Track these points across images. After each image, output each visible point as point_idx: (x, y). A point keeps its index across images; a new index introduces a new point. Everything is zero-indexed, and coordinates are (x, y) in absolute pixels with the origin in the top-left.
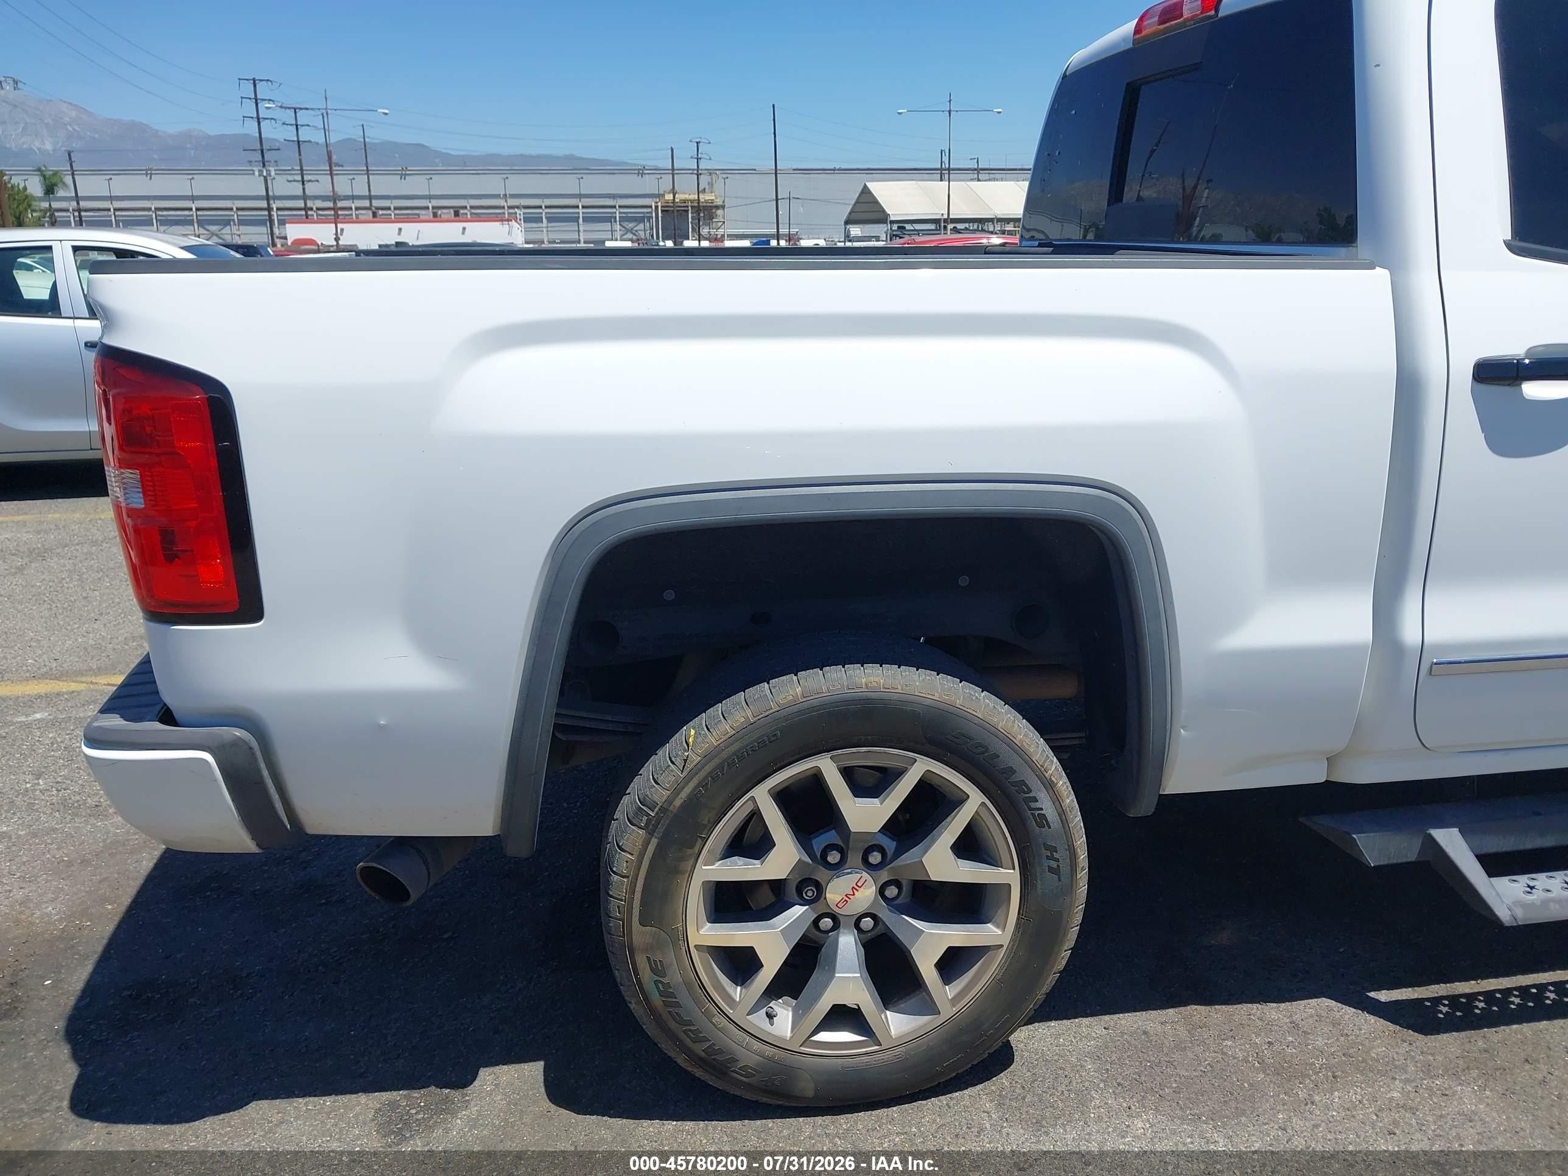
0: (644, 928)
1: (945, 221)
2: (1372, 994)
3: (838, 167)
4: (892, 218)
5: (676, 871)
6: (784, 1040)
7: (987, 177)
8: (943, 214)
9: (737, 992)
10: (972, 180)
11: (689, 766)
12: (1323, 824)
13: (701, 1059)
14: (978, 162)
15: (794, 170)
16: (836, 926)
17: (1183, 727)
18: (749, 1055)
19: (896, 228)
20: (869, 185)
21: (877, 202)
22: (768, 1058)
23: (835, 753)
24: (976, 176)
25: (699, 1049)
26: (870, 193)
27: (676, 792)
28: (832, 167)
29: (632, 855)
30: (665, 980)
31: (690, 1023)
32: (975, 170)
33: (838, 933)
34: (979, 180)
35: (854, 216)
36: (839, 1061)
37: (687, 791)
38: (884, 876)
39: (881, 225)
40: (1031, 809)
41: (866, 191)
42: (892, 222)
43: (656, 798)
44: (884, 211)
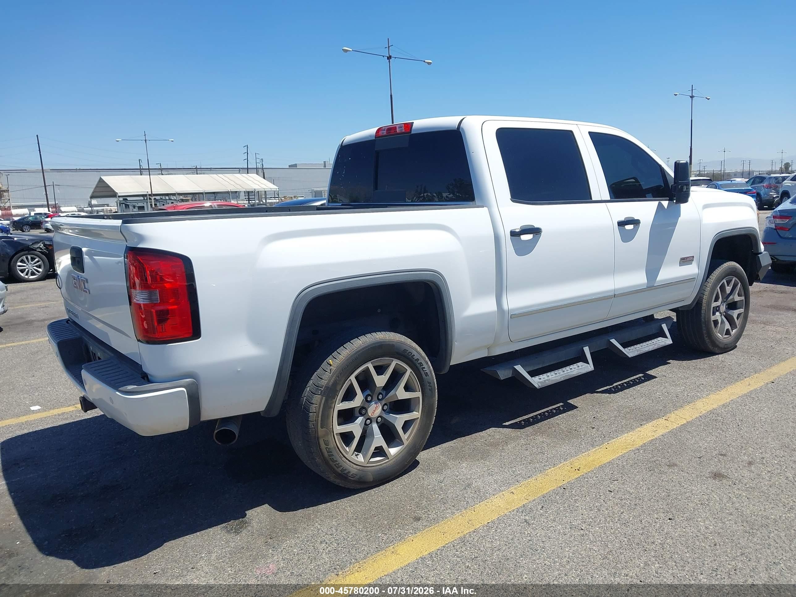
0: (322, 429)
1: (150, 195)
2: (504, 424)
3: (78, 168)
4: (119, 195)
5: (330, 408)
6: (362, 462)
7: (167, 173)
8: (147, 192)
9: (347, 449)
10: (159, 174)
11: (332, 371)
12: (486, 370)
13: (340, 474)
14: (160, 166)
15: (51, 170)
16: (371, 422)
17: (456, 341)
18: (353, 470)
19: (122, 200)
20: (102, 177)
21: (109, 187)
22: (359, 470)
23: (372, 361)
24: (160, 172)
25: (339, 470)
26: (104, 182)
27: (329, 381)
28: (75, 168)
29: (316, 404)
30: (329, 447)
31: (336, 461)
32: (160, 169)
33: (372, 425)
34: (162, 174)
35: (96, 194)
36: (378, 467)
37: (333, 379)
38: (383, 402)
39: (114, 198)
40: (424, 371)
41: (101, 181)
42: (119, 197)
43: (323, 384)
44: (114, 191)
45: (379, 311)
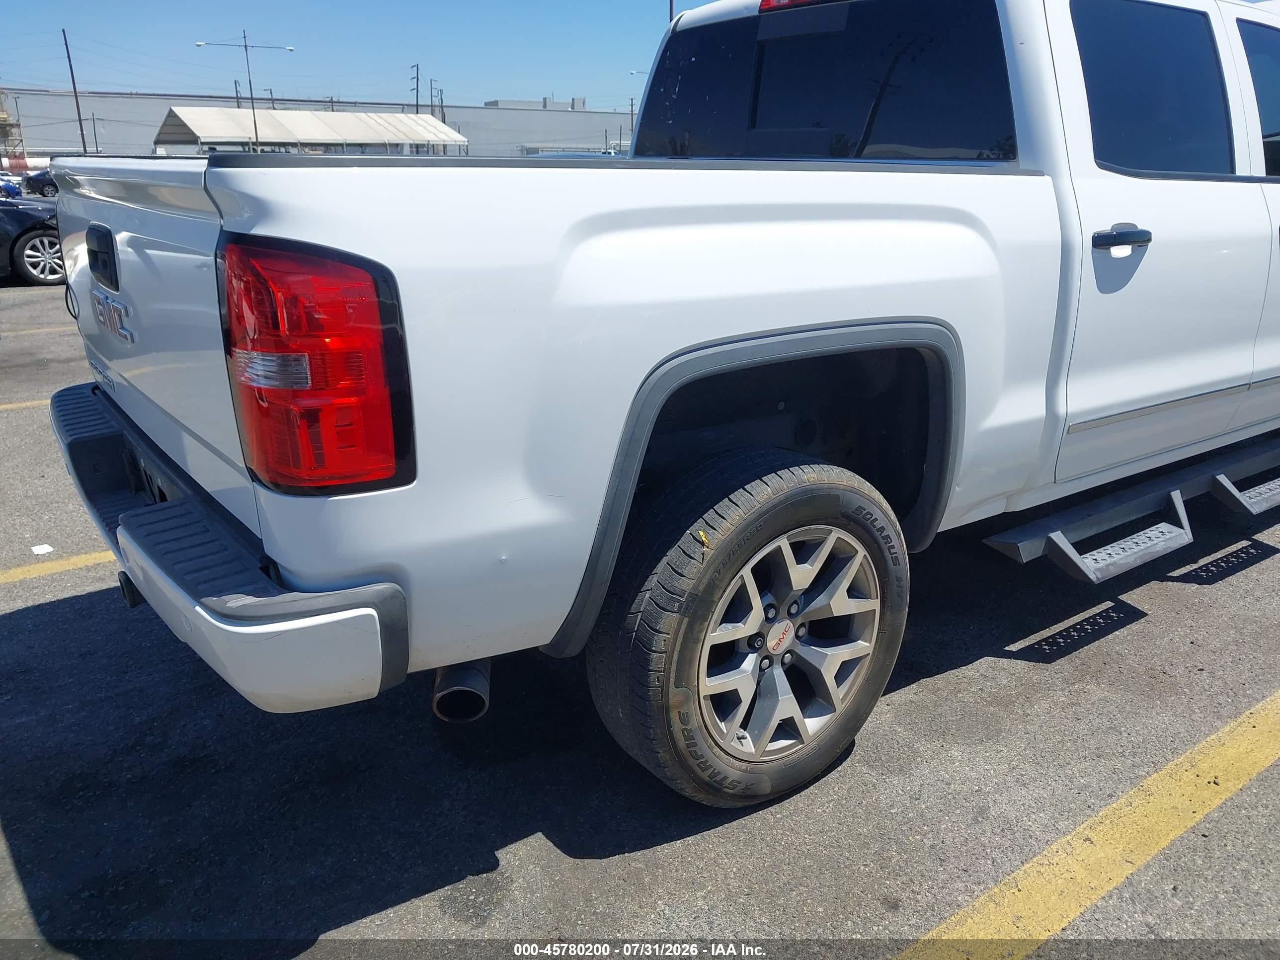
0: (677, 690)
1: (254, 144)
2: (1007, 648)
3: (134, 92)
4: (203, 140)
5: (697, 641)
6: (751, 754)
7: (282, 106)
8: (250, 138)
9: (722, 725)
10: (268, 108)
11: (707, 559)
12: (995, 542)
13: (707, 784)
14: (271, 93)
15: (89, 93)
16: (771, 664)
17: (957, 485)
18: (733, 771)
19: (207, 149)
20: (174, 109)
21: (184, 125)
22: (745, 771)
23: (789, 534)
24: (271, 105)
25: (705, 776)
26: (176, 116)
27: (700, 580)
28: (129, 92)
29: (669, 634)
30: (689, 727)
31: (702, 756)
32: (270, 100)
33: (772, 669)
34: (274, 109)
35: (163, 137)
36: (781, 762)
37: (708, 576)
38: (799, 621)
39: (194, 146)
40: (891, 553)
41: (171, 115)
42: (203, 143)
43: (684, 587)
44: (193, 133)
45: (781, 406)
